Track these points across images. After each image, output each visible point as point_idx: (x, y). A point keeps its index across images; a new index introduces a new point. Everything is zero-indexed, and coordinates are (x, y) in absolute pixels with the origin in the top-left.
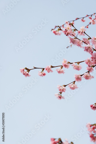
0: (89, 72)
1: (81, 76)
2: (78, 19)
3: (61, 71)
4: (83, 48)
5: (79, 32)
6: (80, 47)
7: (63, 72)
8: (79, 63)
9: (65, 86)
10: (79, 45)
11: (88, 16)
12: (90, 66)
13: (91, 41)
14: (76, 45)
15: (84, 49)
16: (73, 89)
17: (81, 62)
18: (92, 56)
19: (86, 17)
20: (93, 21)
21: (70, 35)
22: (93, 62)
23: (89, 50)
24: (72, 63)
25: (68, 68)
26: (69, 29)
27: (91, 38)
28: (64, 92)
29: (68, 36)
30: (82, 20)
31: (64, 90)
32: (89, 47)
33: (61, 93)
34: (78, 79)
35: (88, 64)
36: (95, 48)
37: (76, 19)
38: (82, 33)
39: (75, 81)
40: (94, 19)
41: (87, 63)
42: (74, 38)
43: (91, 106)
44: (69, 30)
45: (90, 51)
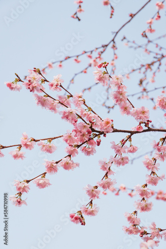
0: (70, 156)
1: (57, 163)
2: (69, 57)
3: (19, 155)
4: (60, 114)
5: (52, 85)
6: (54, 112)
7: (23, 156)
8: (50, 140)
9: (28, 182)
10: (53, 109)
11: (85, 52)
12: (72, 146)
13: (72, 101)
14: (47, 108)
15: (62, 116)
16: (42, 186)
17: (55, 138)
18: (74, 129)
19: (83, 54)
20: (94, 61)
21: (38, 91)
22: (76, 138)
23: (70, 117)
24: (39, 140)
25: (31, 149)
26: (35, 79)
27: (72, 96)
28: (26, 192)
29: (33, 92)
30: (76, 60)
31: (26, 189)
32: (71, 113)
33: (20, 194)
34: (52, 168)
35: (68, 142)
36: (79, 114)
37: (66, 59)
38: (57, 86)
39: (45, 173)
40: (97, 58)
41: (66, 141)
42: (45, 96)
43: (72, 217)
44: (35, 82)
45: (72, 119)
